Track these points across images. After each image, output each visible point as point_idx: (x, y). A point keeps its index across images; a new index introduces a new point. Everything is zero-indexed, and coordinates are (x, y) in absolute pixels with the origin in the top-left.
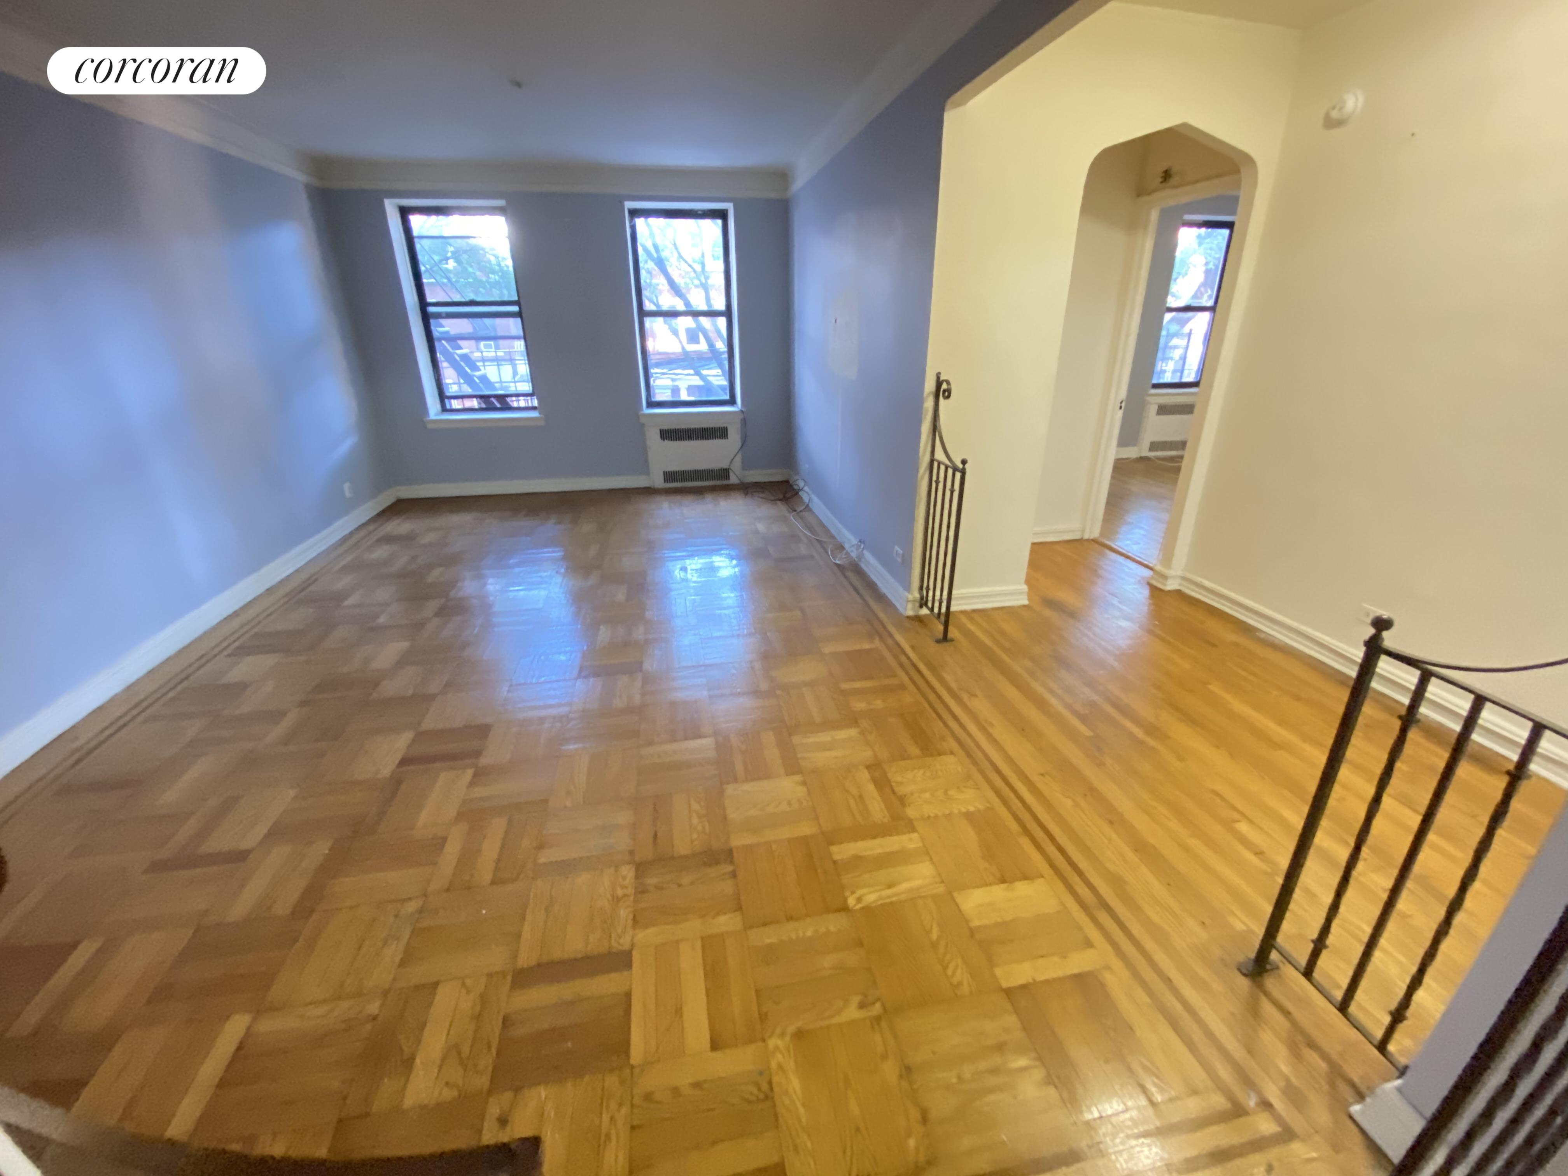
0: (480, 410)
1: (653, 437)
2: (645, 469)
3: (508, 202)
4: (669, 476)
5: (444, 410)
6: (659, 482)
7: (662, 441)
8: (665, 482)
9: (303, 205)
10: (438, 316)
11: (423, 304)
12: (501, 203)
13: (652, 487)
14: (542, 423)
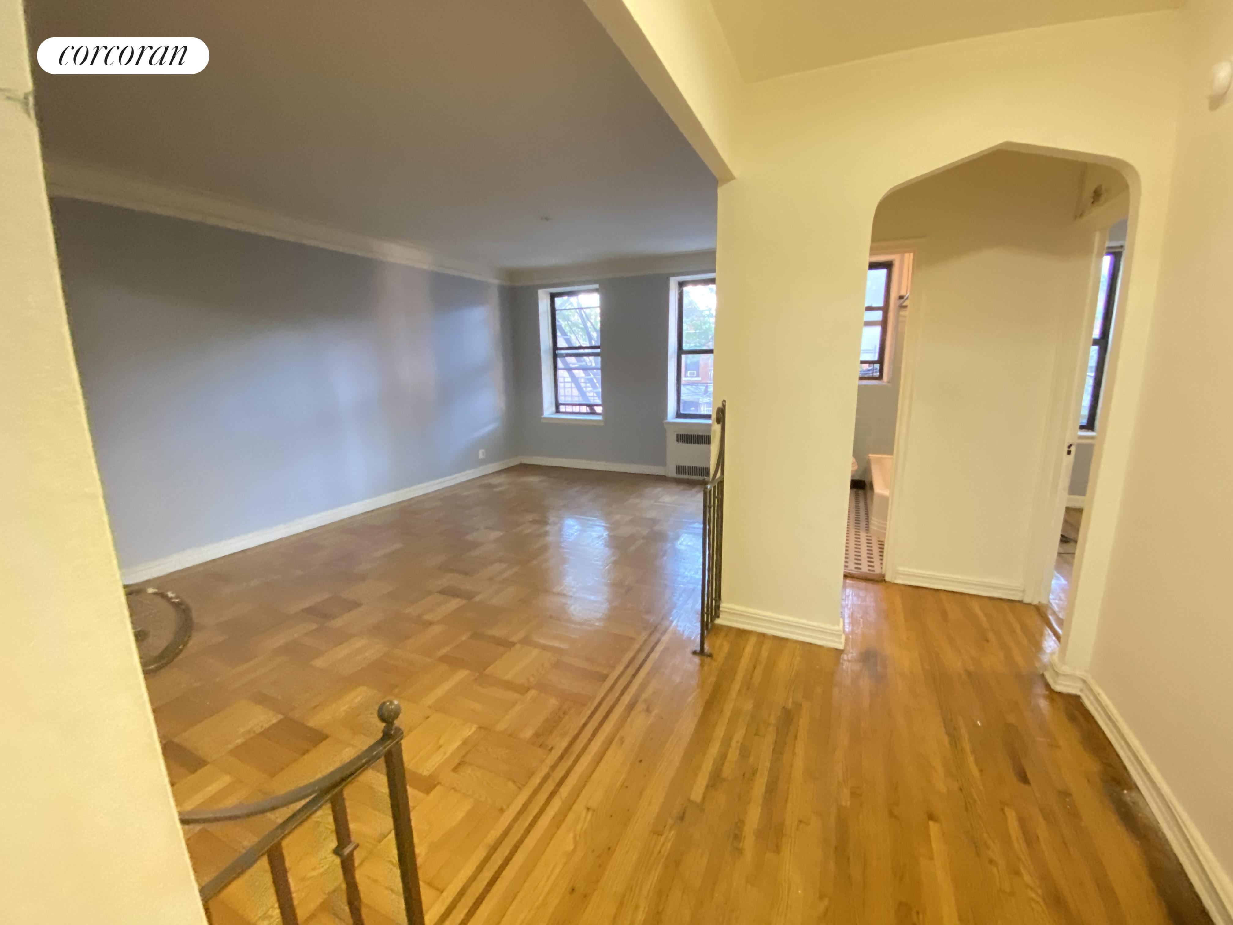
0: (587, 414)
1: (671, 438)
2: (663, 463)
3: (600, 286)
4: (680, 469)
5: (558, 411)
6: (672, 473)
7: (678, 443)
8: (676, 474)
9: (494, 297)
10: (562, 356)
11: (555, 347)
12: (596, 286)
13: (667, 476)
14: (602, 424)
